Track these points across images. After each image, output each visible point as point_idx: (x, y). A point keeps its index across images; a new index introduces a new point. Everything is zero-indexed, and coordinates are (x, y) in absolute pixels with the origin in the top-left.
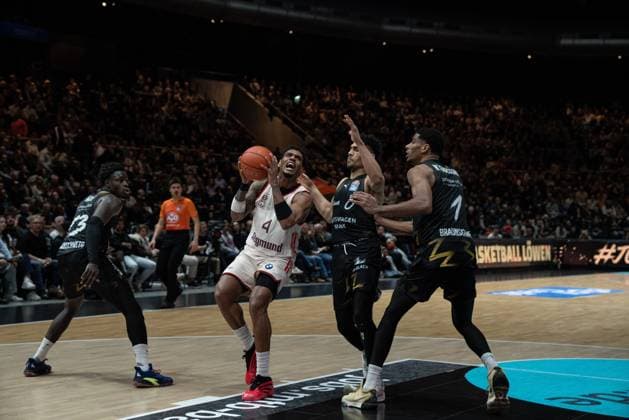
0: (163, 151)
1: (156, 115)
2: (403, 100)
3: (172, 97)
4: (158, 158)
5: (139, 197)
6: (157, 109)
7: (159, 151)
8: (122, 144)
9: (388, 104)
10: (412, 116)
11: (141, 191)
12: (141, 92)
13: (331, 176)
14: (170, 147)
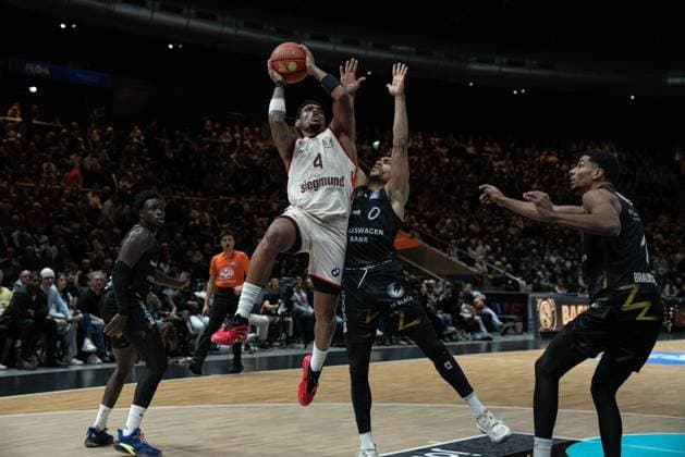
0: (232, 202)
1: (225, 163)
2: (492, 146)
3: (242, 143)
4: (226, 210)
5: (206, 251)
6: (226, 157)
7: (226, 202)
8: (187, 195)
9: (476, 150)
10: (502, 163)
11: (208, 245)
12: (207, 139)
13: (412, 228)
14: (239, 198)
